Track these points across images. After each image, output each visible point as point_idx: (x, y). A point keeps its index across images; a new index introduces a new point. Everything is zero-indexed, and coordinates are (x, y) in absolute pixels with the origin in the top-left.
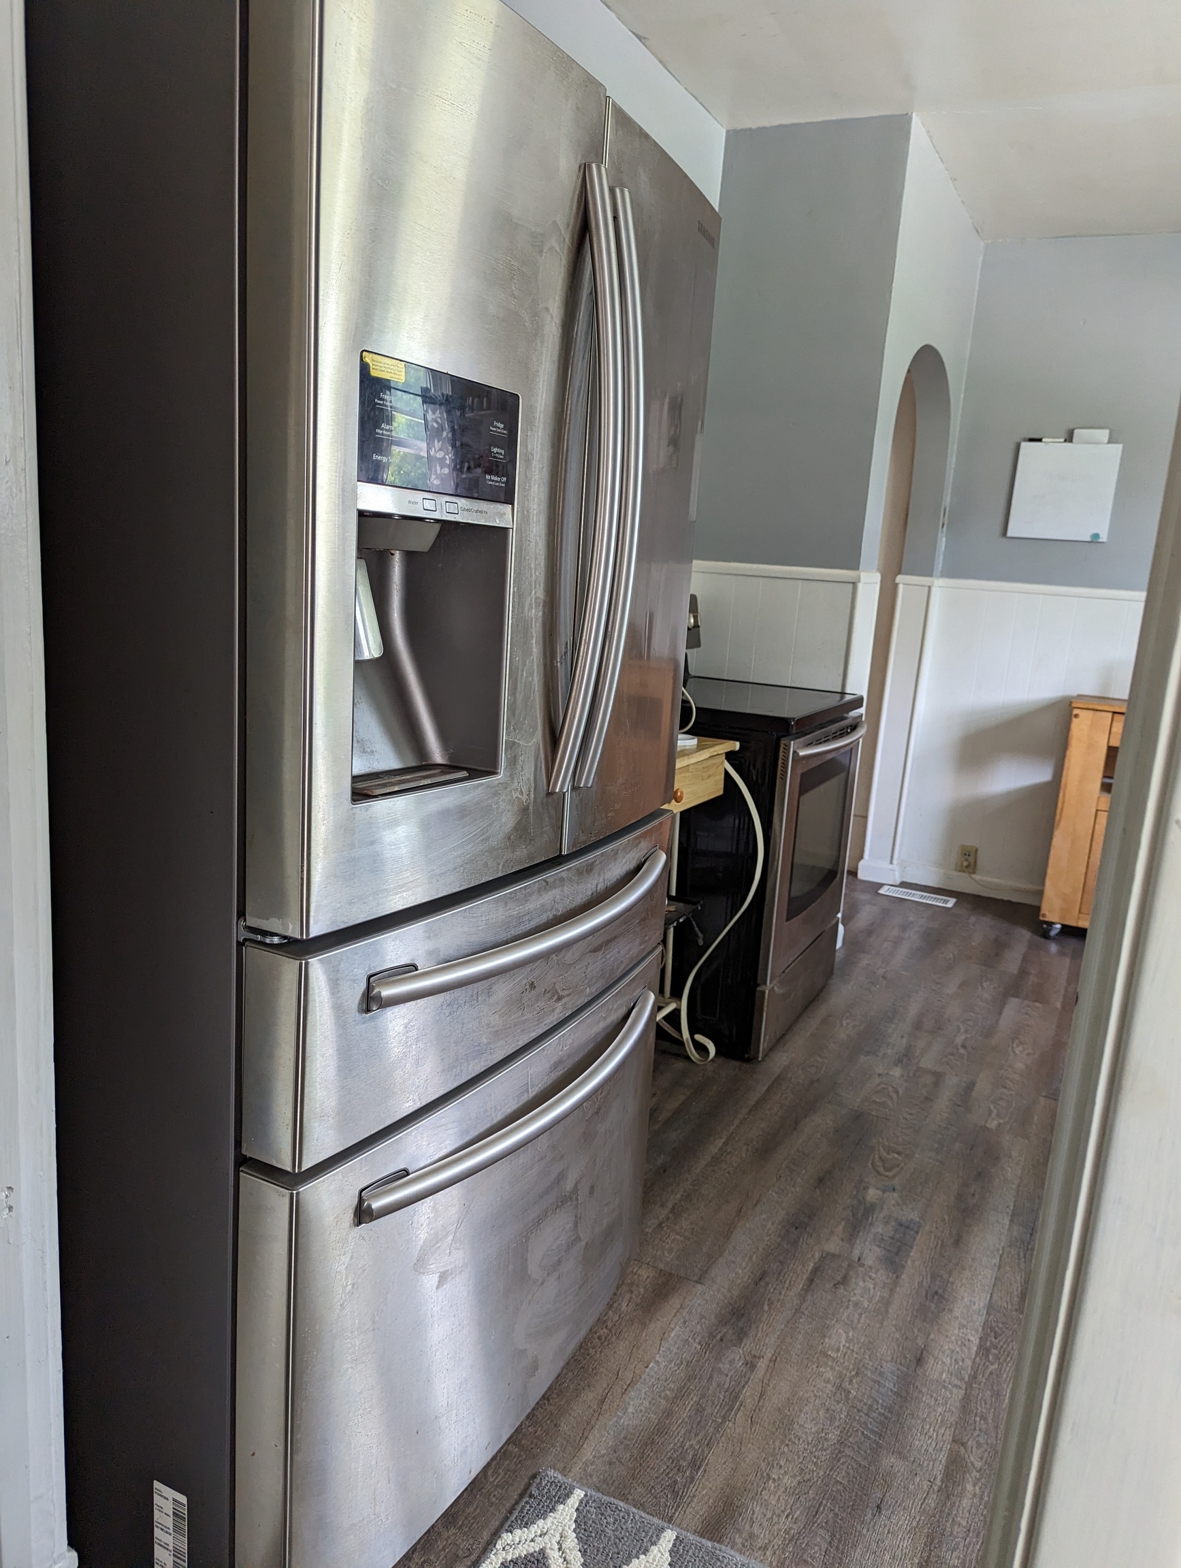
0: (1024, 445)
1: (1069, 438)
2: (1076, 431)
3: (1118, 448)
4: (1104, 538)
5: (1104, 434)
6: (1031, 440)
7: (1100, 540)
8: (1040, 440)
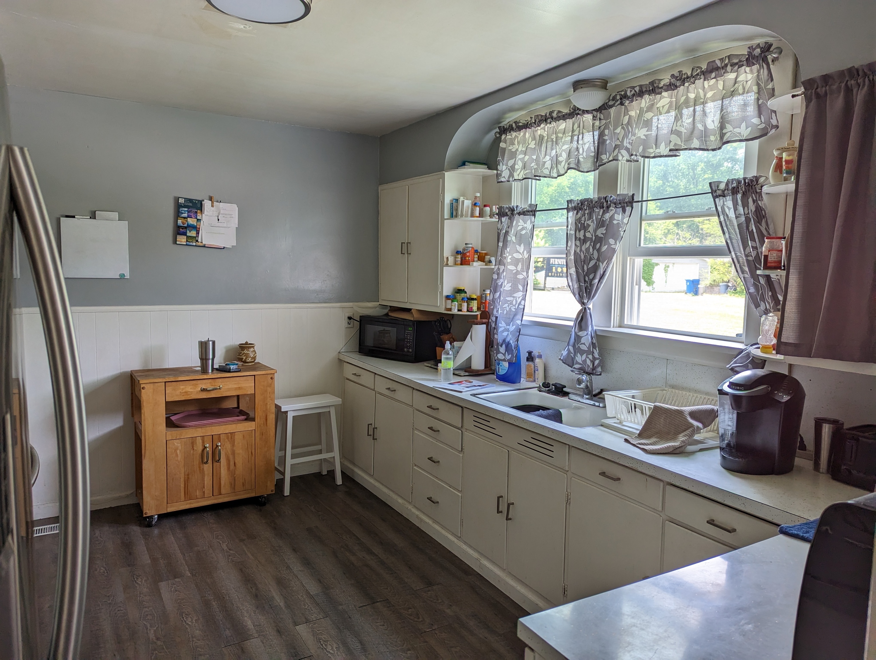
0: (62, 219)
1: (93, 216)
2: (96, 212)
3: (125, 224)
4: (127, 276)
5: (116, 215)
6: (67, 216)
7: (126, 278)
8: (73, 217)
